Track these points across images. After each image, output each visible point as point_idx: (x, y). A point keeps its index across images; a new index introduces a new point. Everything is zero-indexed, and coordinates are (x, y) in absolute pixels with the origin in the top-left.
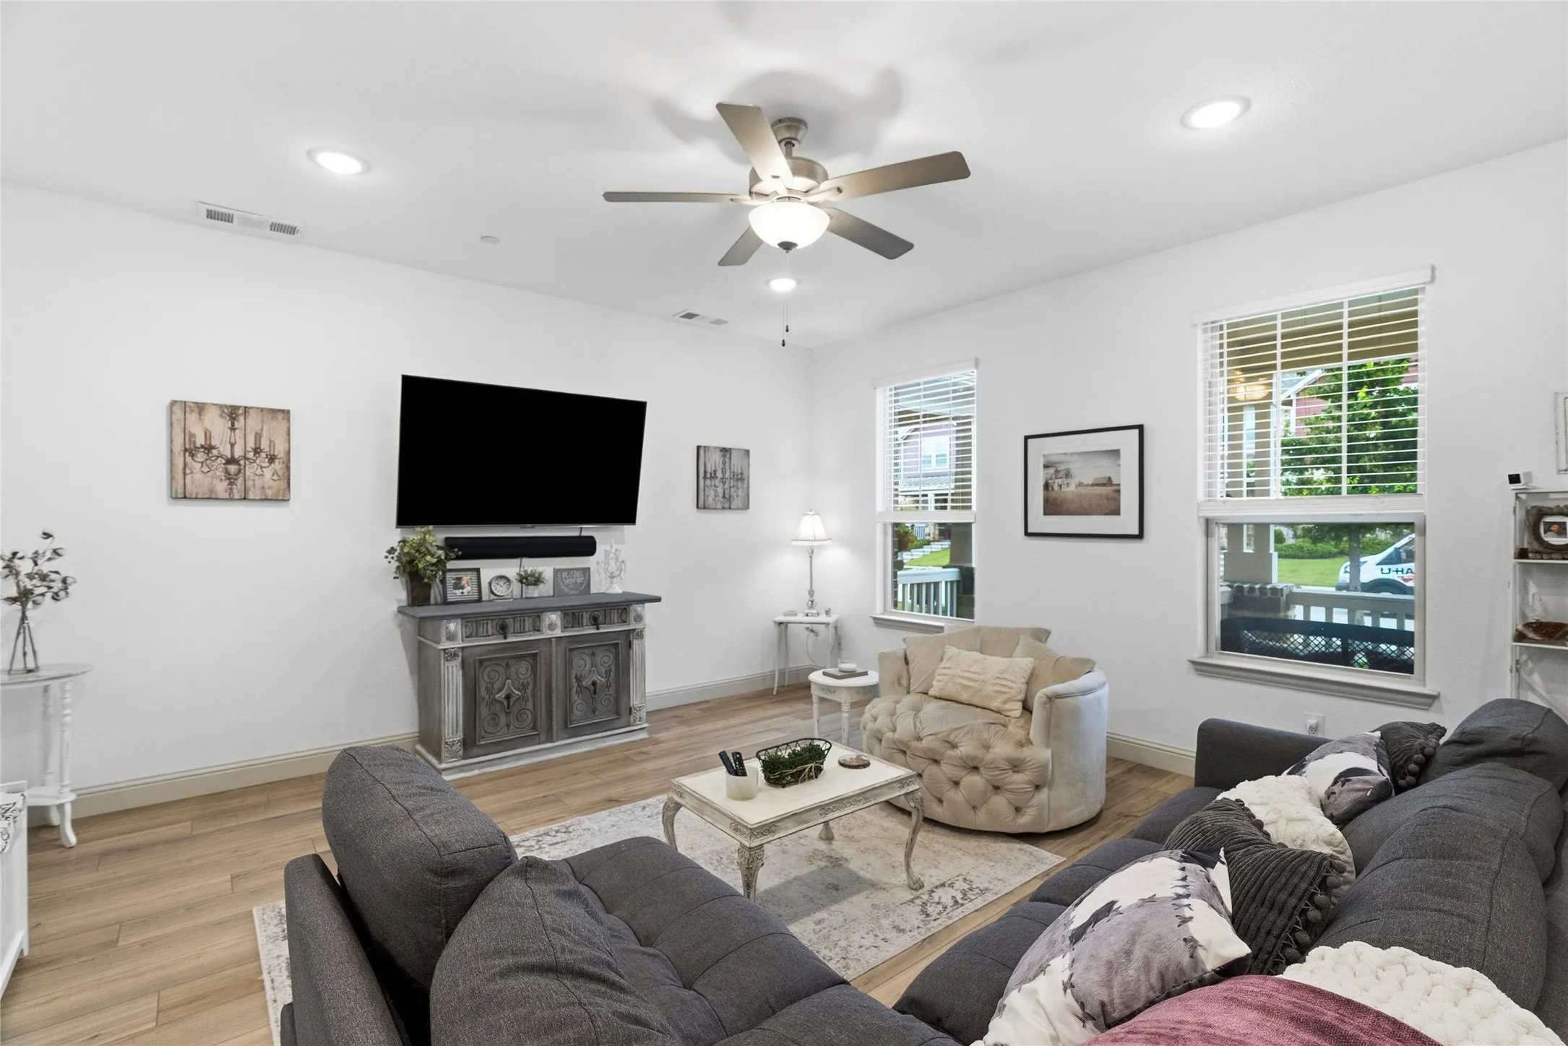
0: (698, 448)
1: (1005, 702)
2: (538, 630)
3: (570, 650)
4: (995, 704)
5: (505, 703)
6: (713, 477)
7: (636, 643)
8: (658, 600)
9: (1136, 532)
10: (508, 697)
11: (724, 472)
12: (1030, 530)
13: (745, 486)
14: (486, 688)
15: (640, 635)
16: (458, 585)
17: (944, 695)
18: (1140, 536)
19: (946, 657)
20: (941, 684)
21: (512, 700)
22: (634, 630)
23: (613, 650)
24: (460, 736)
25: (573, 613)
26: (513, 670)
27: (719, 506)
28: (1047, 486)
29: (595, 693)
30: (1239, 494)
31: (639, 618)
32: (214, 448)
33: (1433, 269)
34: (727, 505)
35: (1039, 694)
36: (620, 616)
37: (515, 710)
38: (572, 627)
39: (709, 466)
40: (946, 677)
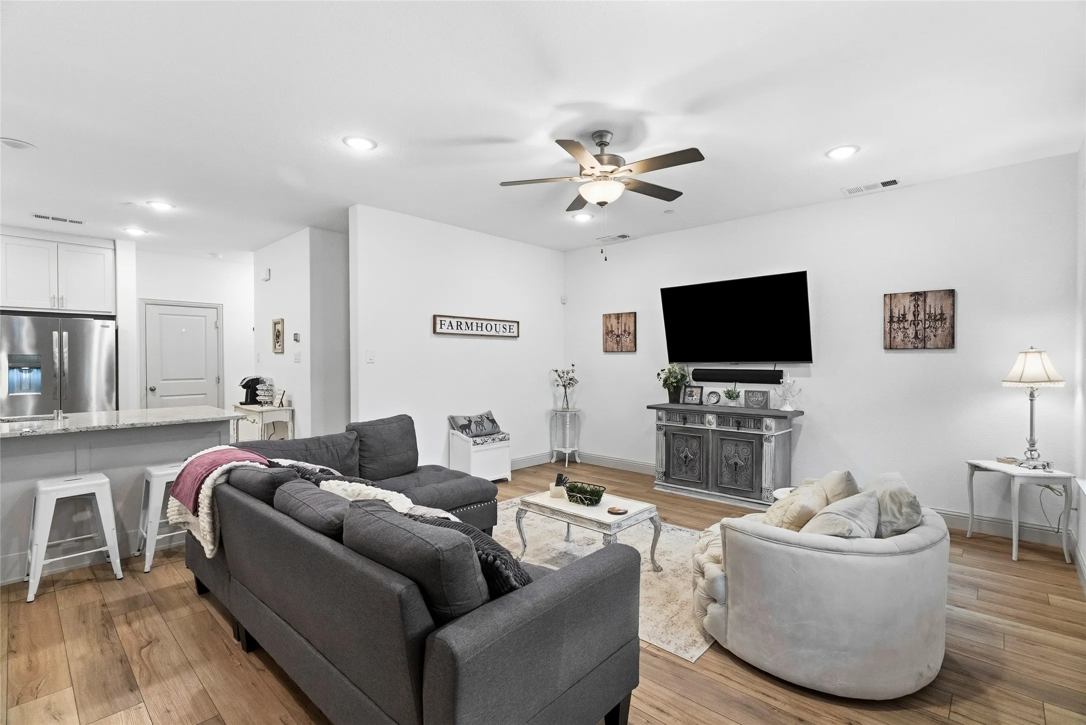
2: (702, 424)
5: (685, 460)
6: (902, 320)
7: (766, 444)
10: (686, 457)
11: (916, 315)
13: (947, 325)
14: (676, 449)
15: (769, 439)
16: (691, 395)
21: (689, 459)
22: (764, 435)
23: (750, 445)
24: (663, 470)
25: (724, 418)
26: (690, 442)
27: (911, 345)
29: (737, 470)
31: (768, 428)
32: (613, 331)
34: (921, 344)
36: (754, 425)
37: (690, 466)
38: (723, 425)
39: (897, 311)
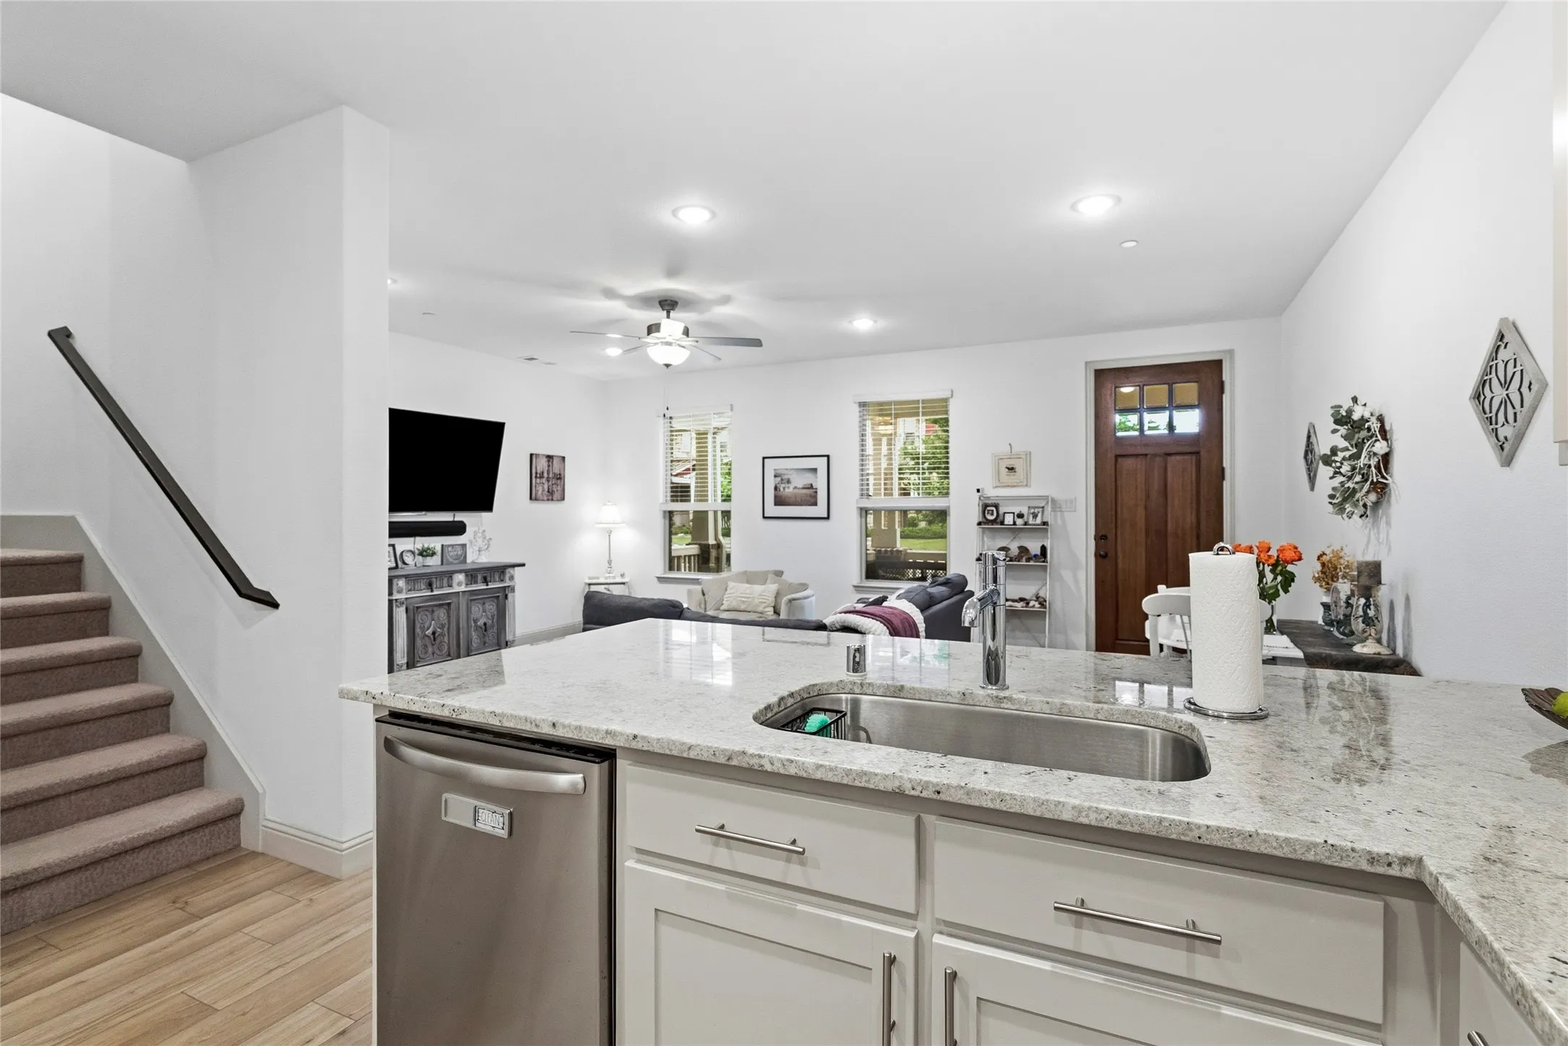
0: (531, 455)
1: (765, 607)
2: (450, 586)
3: (471, 600)
4: (760, 609)
5: (432, 637)
6: (542, 477)
7: (510, 595)
8: (523, 565)
9: (826, 516)
10: (434, 633)
11: (548, 474)
12: (766, 515)
13: (562, 483)
14: (420, 627)
15: (513, 590)
17: (731, 608)
18: (828, 518)
19: (728, 589)
20: (728, 602)
21: (437, 635)
22: (509, 586)
23: (496, 601)
24: (405, 661)
25: (471, 575)
26: (436, 614)
27: (546, 498)
28: (776, 488)
29: (486, 630)
30: (880, 494)
31: (512, 578)
33: (952, 392)
34: (550, 498)
35: (783, 601)
36: (500, 577)
37: (437, 642)
38: (471, 584)
39: (538, 468)
40: (731, 599)
